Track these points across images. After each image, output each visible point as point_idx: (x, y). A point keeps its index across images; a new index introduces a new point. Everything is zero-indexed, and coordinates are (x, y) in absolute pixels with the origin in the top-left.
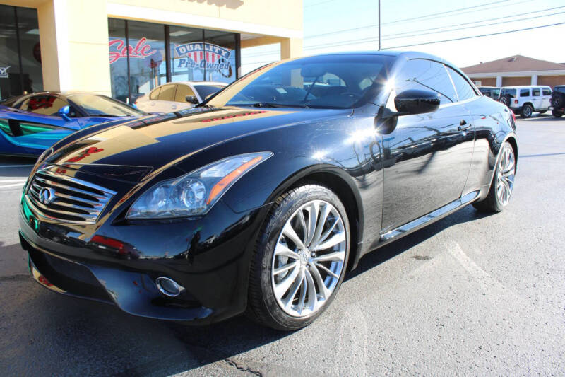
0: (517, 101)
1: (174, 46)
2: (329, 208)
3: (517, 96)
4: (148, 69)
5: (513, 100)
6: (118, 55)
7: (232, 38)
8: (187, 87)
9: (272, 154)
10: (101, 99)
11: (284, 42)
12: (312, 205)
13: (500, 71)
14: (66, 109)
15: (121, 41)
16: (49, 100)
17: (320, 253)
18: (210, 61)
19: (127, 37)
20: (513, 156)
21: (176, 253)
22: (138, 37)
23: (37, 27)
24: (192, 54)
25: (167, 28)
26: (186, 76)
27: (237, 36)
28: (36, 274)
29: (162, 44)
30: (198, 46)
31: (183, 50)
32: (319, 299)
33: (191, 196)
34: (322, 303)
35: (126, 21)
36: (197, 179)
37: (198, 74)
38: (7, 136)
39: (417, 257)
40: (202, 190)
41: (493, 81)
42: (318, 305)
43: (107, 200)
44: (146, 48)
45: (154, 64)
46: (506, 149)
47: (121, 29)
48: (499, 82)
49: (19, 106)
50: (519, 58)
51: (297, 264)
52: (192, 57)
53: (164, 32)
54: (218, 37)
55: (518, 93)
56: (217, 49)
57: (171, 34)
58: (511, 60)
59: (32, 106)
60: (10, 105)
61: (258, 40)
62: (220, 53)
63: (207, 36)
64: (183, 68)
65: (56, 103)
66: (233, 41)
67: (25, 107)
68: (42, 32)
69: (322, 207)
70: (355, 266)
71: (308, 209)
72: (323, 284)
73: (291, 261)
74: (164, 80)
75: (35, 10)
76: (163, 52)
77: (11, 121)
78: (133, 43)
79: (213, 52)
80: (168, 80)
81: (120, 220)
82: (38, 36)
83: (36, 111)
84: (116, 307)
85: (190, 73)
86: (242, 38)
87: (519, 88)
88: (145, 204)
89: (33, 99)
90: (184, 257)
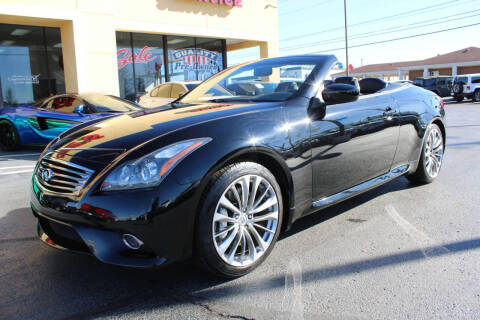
0: (468, 88)
1: (170, 52)
2: (259, 180)
3: (469, 83)
4: (153, 71)
5: (465, 86)
6: (125, 62)
7: (219, 43)
8: (180, 86)
9: (211, 139)
10: (110, 98)
11: (263, 45)
12: (243, 180)
13: (455, 61)
14: (81, 107)
15: (127, 50)
16: (69, 101)
17: (256, 215)
18: (201, 63)
19: (132, 47)
20: (440, 135)
21: (138, 216)
22: (141, 46)
23: (59, 41)
24: (186, 58)
25: (165, 38)
26: (182, 77)
27: (223, 41)
28: (44, 237)
29: (161, 51)
30: (190, 52)
31: (178, 55)
32: (258, 251)
33: (148, 173)
34: (261, 254)
35: (131, 33)
36: (152, 159)
37: (192, 74)
38: (36, 130)
39: (351, 220)
40: (154, 168)
41: (449, 71)
42: (257, 256)
43: (88, 177)
44: (148, 55)
45: (158, 67)
46: (433, 129)
47: (127, 40)
48: (454, 71)
49: (45, 106)
50: (473, 50)
51: (236, 226)
52: (186, 61)
53: (163, 41)
54: (207, 43)
55: (469, 81)
56: (207, 53)
57: (169, 42)
58: (465, 51)
59: (56, 105)
60: (38, 106)
61: (241, 44)
62: (209, 56)
63: (198, 42)
64: (179, 70)
65: (74, 103)
66: (220, 46)
67: (50, 106)
68: (63, 45)
69: (253, 180)
70: (289, 228)
71: (241, 183)
72: (261, 240)
73: (230, 224)
74: (164, 79)
75: (59, 29)
76: (162, 57)
77: (38, 118)
78: (137, 51)
79: (205, 56)
80: (167, 81)
81: (97, 191)
82: (61, 49)
83: (60, 110)
84: (94, 258)
85: (186, 74)
86: (228, 43)
87: (470, 76)
88: (116, 178)
89: (56, 100)
90: (143, 219)
